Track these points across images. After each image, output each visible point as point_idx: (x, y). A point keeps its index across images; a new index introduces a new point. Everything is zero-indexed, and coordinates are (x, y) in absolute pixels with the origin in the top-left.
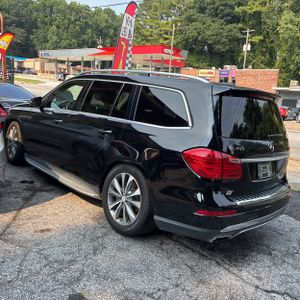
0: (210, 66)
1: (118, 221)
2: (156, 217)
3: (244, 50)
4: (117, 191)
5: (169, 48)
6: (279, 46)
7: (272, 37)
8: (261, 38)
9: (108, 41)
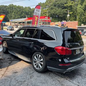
0: (58, 21)
1: (37, 68)
2: (48, 67)
3: (68, 16)
5: (47, 17)
6: (78, 15)
7: (75, 12)
8: (72, 12)
9: (29, 16)
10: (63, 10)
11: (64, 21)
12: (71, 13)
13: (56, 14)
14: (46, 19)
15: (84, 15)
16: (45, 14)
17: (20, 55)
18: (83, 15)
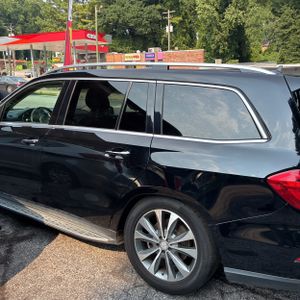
0: (134, 50)
1: (159, 275)
3: (167, 31)
4: (151, 237)
6: (198, 26)
7: (191, 17)
8: (180, 18)
9: (18, 27)
10: (149, 8)
11: (153, 50)
12: (177, 20)
13: (126, 24)
14: (89, 43)
15: (219, 28)
16: (85, 23)
17: (38, 207)
18: (215, 30)
